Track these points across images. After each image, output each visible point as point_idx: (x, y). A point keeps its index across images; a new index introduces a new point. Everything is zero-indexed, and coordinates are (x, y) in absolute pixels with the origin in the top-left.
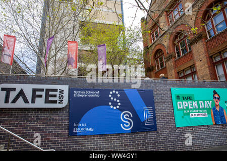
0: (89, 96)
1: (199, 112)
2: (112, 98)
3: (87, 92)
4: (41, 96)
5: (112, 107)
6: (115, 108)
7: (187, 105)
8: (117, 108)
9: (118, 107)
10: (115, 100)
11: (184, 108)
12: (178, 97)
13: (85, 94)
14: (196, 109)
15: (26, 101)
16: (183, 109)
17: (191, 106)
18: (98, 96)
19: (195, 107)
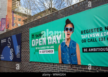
1: (46, 49)
7: (38, 43)
11: (36, 45)
14: (44, 46)
16: (35, 47)
17: (41, 43)
19: (44, 43)
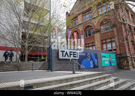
4: (72, 54)
8: (89, 59)
12: (102, 56)
15: (68, 57)
18: (85, 55)
19: (106, 60)
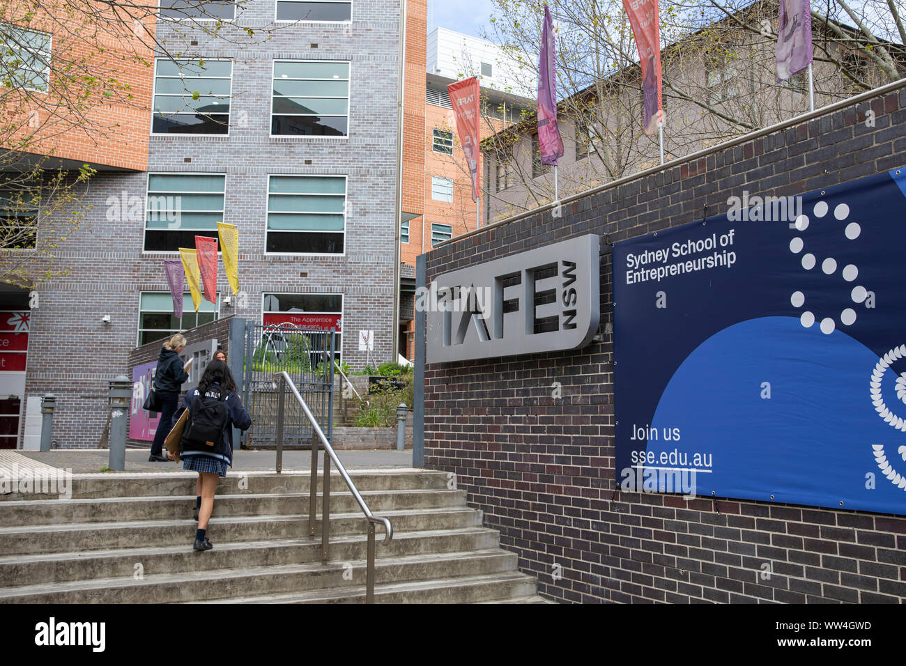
0: (689, 267)
2: (808, 262)
3: (678, 250)
4: (515, 305)
5: (807, 320)
6: (828, 326)
8: (839, 326)
9: (849, 317)
10: (829, 266)
13: (672, 261)
18: (729, 259)
